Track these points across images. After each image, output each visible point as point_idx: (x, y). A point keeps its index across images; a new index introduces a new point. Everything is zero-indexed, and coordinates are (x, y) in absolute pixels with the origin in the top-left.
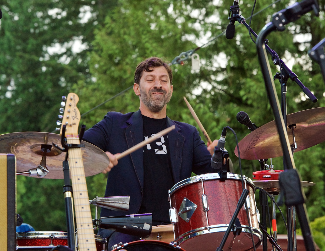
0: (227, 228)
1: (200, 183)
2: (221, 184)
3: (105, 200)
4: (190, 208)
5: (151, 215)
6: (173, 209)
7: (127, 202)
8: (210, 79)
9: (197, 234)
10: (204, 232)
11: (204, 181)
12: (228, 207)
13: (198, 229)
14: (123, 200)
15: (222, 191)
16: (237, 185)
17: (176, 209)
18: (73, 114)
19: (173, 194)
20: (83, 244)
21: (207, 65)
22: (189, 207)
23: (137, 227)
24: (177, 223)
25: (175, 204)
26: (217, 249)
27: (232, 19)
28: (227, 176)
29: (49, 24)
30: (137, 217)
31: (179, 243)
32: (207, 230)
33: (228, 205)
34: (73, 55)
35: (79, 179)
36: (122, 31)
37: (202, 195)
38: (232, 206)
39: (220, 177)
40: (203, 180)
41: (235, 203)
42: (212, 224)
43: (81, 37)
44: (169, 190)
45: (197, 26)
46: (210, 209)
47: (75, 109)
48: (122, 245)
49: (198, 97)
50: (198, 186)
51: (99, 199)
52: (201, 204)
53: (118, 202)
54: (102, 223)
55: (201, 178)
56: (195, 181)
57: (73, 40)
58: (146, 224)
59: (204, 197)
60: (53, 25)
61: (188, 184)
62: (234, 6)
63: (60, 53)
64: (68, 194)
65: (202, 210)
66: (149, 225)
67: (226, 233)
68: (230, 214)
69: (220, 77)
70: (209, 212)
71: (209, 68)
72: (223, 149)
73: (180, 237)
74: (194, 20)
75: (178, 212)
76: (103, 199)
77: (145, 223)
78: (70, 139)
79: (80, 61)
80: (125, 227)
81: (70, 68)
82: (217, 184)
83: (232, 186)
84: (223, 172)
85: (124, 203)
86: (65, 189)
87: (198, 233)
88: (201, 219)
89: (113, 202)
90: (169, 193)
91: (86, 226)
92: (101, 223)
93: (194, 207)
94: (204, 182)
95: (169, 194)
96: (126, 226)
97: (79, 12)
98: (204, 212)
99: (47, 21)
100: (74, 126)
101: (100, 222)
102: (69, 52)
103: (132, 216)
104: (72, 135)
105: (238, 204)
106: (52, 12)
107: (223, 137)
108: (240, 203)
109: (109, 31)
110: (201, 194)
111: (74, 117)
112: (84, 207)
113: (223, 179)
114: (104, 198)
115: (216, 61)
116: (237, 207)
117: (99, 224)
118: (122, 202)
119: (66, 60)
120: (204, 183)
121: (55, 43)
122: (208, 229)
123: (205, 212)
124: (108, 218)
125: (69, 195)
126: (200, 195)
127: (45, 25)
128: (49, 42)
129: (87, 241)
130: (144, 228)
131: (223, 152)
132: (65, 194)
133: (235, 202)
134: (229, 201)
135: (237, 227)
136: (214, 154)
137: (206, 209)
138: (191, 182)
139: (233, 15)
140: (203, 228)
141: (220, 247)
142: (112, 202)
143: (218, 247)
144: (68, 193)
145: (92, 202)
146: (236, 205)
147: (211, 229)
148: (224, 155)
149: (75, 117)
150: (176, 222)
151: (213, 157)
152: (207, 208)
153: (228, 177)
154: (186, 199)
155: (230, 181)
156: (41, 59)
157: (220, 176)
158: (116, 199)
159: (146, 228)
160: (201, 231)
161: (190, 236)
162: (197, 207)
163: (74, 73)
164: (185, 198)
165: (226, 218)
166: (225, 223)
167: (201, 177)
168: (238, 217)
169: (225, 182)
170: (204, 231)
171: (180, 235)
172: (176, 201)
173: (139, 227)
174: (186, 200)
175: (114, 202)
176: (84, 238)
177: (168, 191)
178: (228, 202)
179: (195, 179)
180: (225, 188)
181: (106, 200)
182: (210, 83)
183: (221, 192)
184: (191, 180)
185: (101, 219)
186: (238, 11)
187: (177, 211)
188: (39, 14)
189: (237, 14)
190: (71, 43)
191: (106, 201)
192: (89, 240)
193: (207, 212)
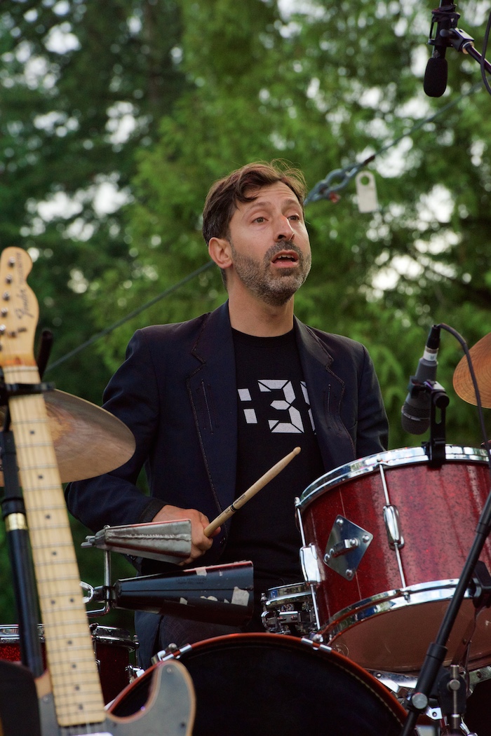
0: (454, 589)
1: (377, 476)
2: (434, 475)
3: (128, 532)
4: (354, 542)
5: (249, 565)
6: (310, 549)
7: (185, 535)
8: (416, 250)
9: (375, 610)
10: (394, 604)
11: (388, 469)
12: (454, 535)
13: (378, 598)
14: (176, 532)
15: (436, 492)
16: (472, 475)
17: (316, 547)
18: (17, 303)
19: (306, 510)
20: (59, 651)
21: (403, 217)
22: (351, 540)
23: (216, 600)
24: (322, 582)
25: (315, 533)
26: (430, 646)
27: (438, 44)
28: (446, 452)
29: (37, 150)
30: (214, 574)
31: (331, 636)
32: (402, 598)
33: (455, 528)
34: (97, 219)
35: (41, 477)
36: (201, 150)
37: (385, 507)
38: (463, 533)
39: (429, 457)
40: (385, 467)
41: (471, 523)
42: (415, 581)
43: (115, 176)
44: (297, 499)
45: (377, 128)
46: (407, 541)
47: (22, 291)
48: (177, 651)
49: (388, 294)
50: (370, 485)
51: (112, 530)
52: (382, 531)
53: (161, 537)
54: (123, 593)
55: (377, 463)
56: (362, 472)
57: (97, 185)
58: (237, 590)
59: (389, 512)
60: (48, 150)
61: (343, 480)
62: (443, 8)
63: (67, 215)
64: (16, 521)
65: (385, 547)
66: (246, 591)
67: (452, 602)
68: (460, 553)
69: (439, 244)
70: (404, 550)
71: (410, 224)
72: (432, 382)
73: (332, 620)
74: (370, 114)
75: (323, 553)
76: (122, 530)
77: (236, 588)
78: (13, 372)
79: (114, 230)
80: (183, 601)
81: (92, 249)
82: (420, 477)
83: (461, 480)
84: (436, 443)
85: (178, 540)
86: (7, 508)
87: (378, 606)
88: (384, 570)
89: (148, 537)
90: (297, 505)
91: (64, 602)
92: (120, 594)
93: (364, 539)
94: (387, 472)
95: (298, 510)
96: (186, 599)
97: (106, 119)
98: (391, 551)
99: (34, 143)
100: (23, 335)
101: (117, 592)
102: (87, 212)
103: (201, 571)
104: (18, 361)
105: (479, 524)
106: (45, 122)
107: (430, 352)
108: (485, 522)
109: (170, 150)
110: (381, 504)
111: (20, 310)
112: (59, 550)
113: (437, 461)
114: (125, 529)
115: (425, 206)
116: (477, 534)
117: (114, 598)
118: (172, 537)
119: (83, 230)
120: (387, 476)
121: (54, 192)
122: (404, 596)
123: (394, 550)
124: (138, 579)
125: (17, 524)
126: (379, 506)
127: (29, 152)
128: (42, 193)
129: (70, 643)
130: (233, 602)
131: (432, 392)
132: (6, 520)
133: (472, 521)
134: (455, 519)
135: (484, 585)
136: (409, 396)
137: (396, 544)
138: (353, 474)
139: (442, 32)
140: (391, 593)
141: (439, 642)
142: (145, 538)
143: (432, 643)
144: (17, 519)
145: (93, 540)
146: (473, 529)
147: (412, 596)
148: (435, 400)
149: (22, 313)
150: (319, 580)
151: (407, 404)
152: (397, 539)
153: (448, 457)
154: (343, 519)
155: (454, 466)
156: (24, 231)
157: (427, 453)
158: (156, 528)
159: (240, 600)
160: (385, 603)
161: (356, 616)
162: (372, 538)
163: (103, 259)
164: (339, 518)
165: (450, 564)
166: (449, 577)
167: (379, 460)
168: (481, 559)
169: (442, 471)
170: (393, 601)
171: (332, 615)
172: (316, 527)
173: (221, 600)
174: (341, 521)
175: (151, 536)
176: (60, 636)
177: (294, 500)
178: (453, 522)
179: (361, 467)
180: (442, 485)
181: (129, 534)
182: (415, 258)
183: (434, 496)
184: (352, 470)
185: (120, 585)
186: (452, 20)
187: (320, 554)
188: (15, 128)
189: (452, 29)
190: (91, 190)
191: (130, 536)
192: (75, 641)
193: (399, 549)
